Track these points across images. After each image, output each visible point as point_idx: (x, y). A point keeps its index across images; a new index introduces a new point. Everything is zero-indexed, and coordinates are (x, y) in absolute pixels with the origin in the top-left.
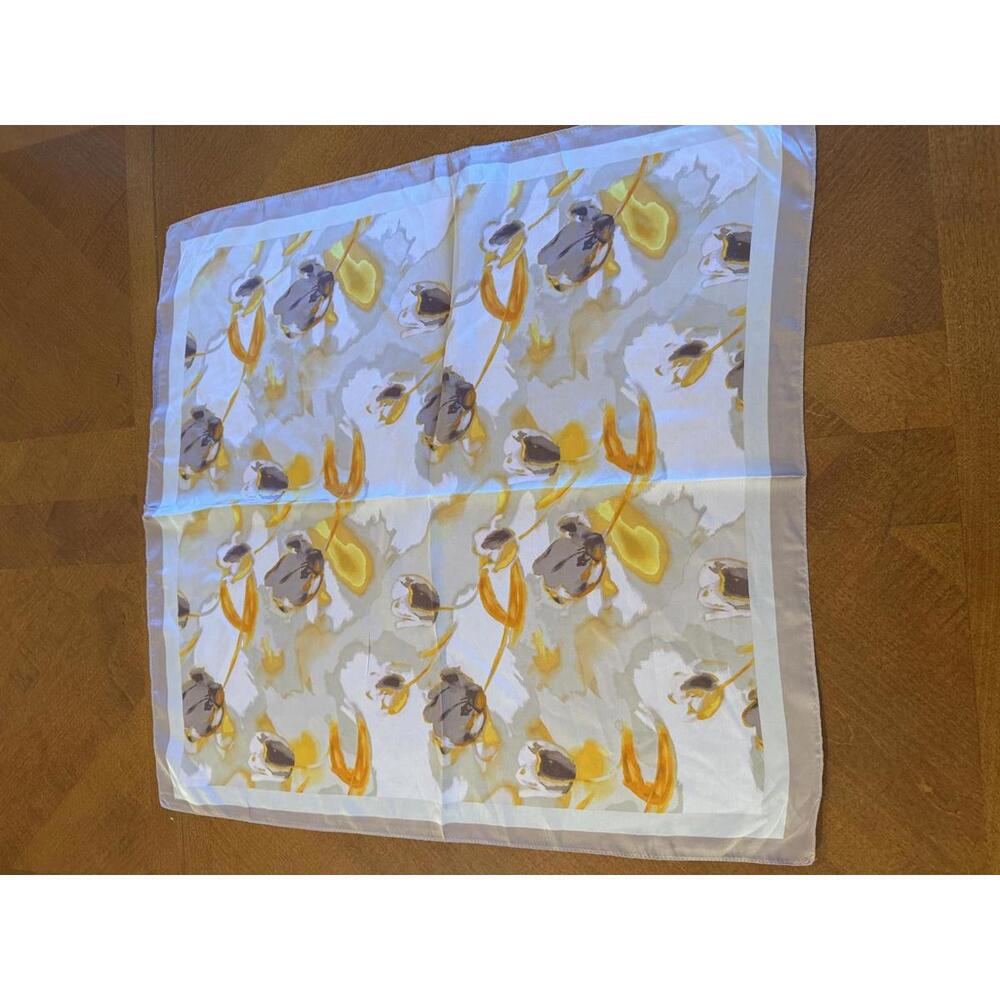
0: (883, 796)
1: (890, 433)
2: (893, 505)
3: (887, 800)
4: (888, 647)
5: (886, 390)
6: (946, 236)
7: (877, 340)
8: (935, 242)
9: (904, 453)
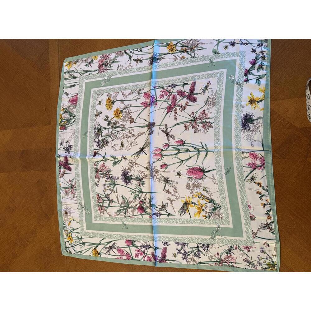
1: (307, 127)
4: (306, 196)
7: (303, 98)
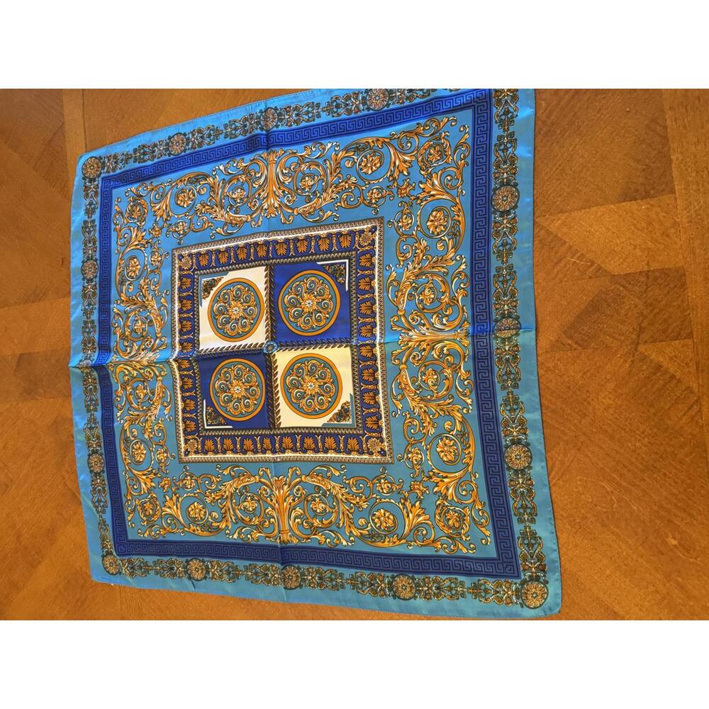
0: (640, 548)
2: (640, 328)
3: (643, 551)
5: (632, 241)
6: (673, 123)
8: (665, 127)
9: (647, 288)
